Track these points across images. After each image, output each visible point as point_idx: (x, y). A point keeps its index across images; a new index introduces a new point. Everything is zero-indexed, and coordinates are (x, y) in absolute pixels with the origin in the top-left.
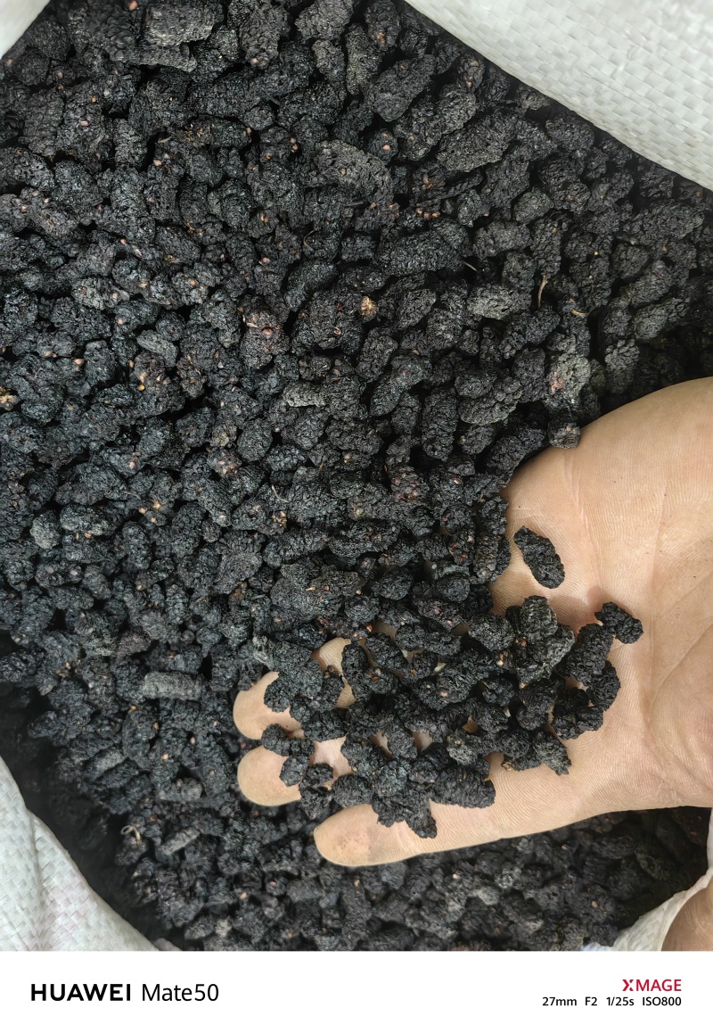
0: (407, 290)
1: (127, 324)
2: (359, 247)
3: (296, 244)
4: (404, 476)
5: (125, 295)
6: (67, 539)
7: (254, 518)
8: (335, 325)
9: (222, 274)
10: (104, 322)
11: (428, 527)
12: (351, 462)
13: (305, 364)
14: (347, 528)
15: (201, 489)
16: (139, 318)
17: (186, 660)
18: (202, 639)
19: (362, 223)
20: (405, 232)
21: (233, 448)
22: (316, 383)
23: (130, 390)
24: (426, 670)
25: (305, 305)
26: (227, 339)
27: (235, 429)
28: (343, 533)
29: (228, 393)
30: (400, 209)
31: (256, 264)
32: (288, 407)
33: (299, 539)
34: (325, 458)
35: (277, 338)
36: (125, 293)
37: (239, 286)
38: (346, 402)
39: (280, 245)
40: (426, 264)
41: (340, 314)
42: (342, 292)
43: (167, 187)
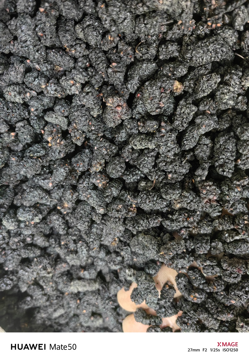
0: (202, 75)
1: (36, 110)
2: (170, 50)
3: (131, 52)
4: (208, 188)
5: (34, 93)
6: (22, 225)
7: (119, 212)
8: (160, 101)
9: (88, 74)
10: (23, 110)
11: (219, 212)
12: (172, 179)
13: (142, 124)
14: (172, 214)
15: (89, 196)
16: (43, 105)
17: (90, 273)
18: (97, 264)
19: (171, 35)
20: (199, 38)
21: (103, 172)
22: (150, 135)
23: (44, 148)
24: (222, 286)
25: (139, 89)
26: (95, 113)
27: (104, 161)
28: (170, 217)
29: (98, 143)
30: (196, 23)
31: (108, 67)
32: (133, 149)
33: (145, 221)
34: (157, 177)
35: (125, 111)
36: (34, 92)
37: (99, 80)
38: (169, 147)
39: (122, 54)
40: (215, 57)
41: (163, 94)
42: (164, 81)
43: (49, 24)
